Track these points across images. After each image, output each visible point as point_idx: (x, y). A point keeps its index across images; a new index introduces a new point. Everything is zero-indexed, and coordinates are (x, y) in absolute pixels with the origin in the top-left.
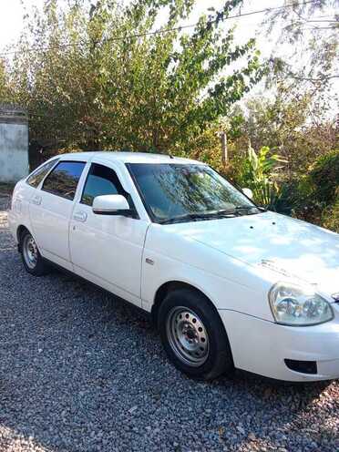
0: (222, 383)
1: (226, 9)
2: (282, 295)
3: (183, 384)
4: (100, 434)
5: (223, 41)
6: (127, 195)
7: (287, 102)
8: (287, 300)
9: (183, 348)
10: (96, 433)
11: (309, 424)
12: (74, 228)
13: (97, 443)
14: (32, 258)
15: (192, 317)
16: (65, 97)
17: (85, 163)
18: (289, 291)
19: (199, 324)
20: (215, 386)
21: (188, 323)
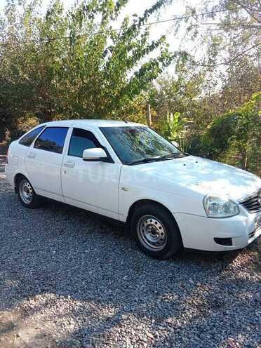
0: (174, 260)
1: (145, 15)
2: (210, 201)
3: (151, 262)
4: (110, 291)
5: (142, 36)
6: (103, 148)
7: (187, 79)
8: (214, 204)
9: (149, 242)
10: (108, 291)
11: (229, 276)
12: (65, 172)
13: (110, 295)
14: (26, 196)
15: (154, 221)
16: (25, 79)
17: (68, 128)
18: (214, 198)
19: (159, 225)
20: (171, 262)
21: (152, 225)
